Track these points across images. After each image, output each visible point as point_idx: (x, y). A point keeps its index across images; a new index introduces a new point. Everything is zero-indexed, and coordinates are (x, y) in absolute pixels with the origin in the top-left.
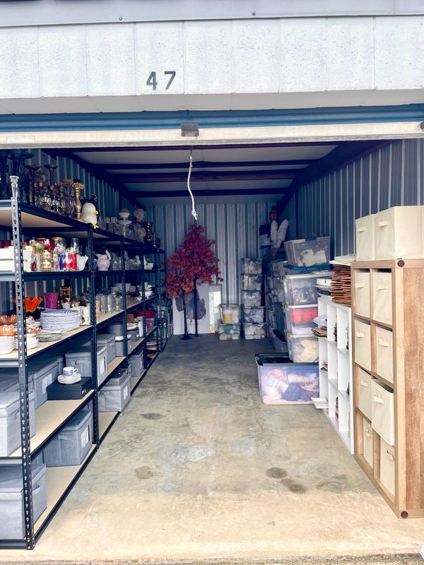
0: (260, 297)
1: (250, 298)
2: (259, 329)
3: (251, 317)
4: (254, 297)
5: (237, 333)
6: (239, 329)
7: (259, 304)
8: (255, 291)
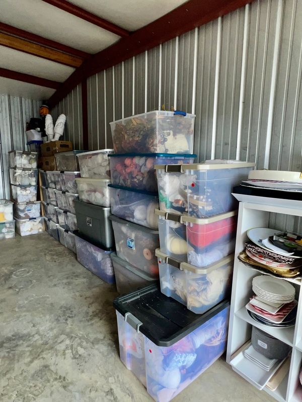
0: (35, 192)
1: (24, 193)
2: (35, 223)
3: (26, 212)
4: (28, 192)
5: (11, 231)
6: (13, 226)
7: (35, 198)
8: (30, 185)
